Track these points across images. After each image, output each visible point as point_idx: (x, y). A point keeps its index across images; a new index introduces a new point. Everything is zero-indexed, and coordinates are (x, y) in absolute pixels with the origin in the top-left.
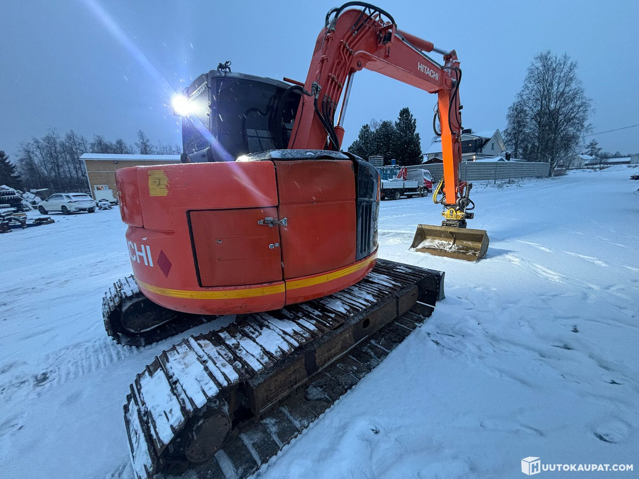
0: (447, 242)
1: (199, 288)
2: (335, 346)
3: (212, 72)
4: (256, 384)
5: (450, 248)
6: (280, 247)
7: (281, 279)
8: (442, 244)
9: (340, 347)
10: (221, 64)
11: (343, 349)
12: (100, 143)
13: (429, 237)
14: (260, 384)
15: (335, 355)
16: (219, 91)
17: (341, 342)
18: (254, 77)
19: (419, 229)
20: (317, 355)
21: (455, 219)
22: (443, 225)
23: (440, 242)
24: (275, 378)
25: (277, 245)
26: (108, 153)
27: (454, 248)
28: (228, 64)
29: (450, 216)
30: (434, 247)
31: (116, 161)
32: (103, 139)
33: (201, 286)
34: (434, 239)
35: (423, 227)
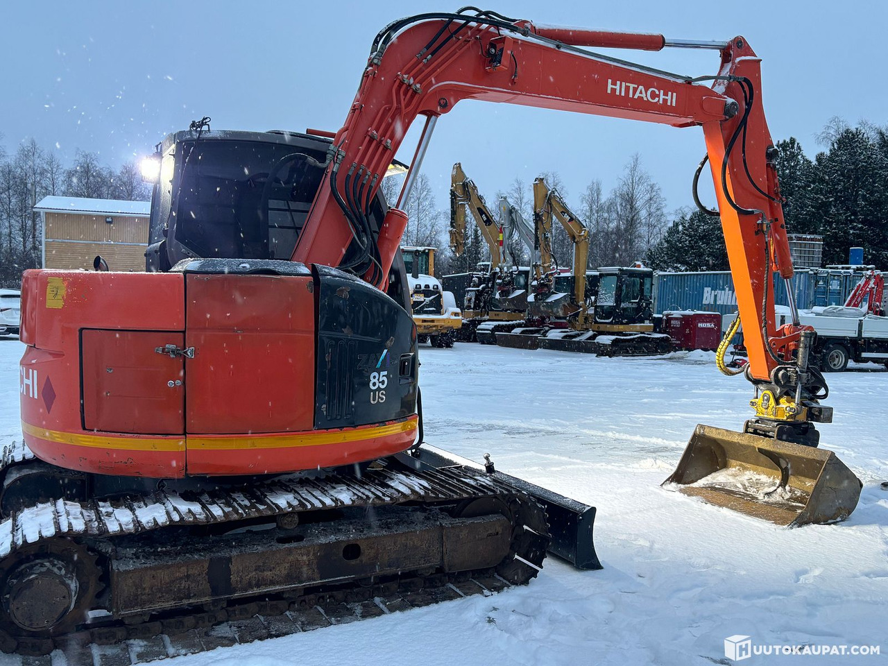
0: (771, 480)
1: (81, 430)
2: (274, 568)
3: (181, 133)
4: (121, 570)
5: (768, 494)
6: (182, 389)
7: (181, 432)
8: (758, 484)
9: (284, 572)
10: (194, 122)
11: (289, 578)
12: (86, 171)
13: (733, 462)
14: (127, 572)
15: (273, 583)
16: (187, 160)
17: (287, 565)
18: (248, 134)
19: (696, 438)
20: (233, 568)
21: (772, 417)
22: (746, 432)
23: (755, 477)
24: (154, 573)
25: (179, 382)
26: (100, 196)
27: (782, 495)
28: (207, 120)
29: (764, 410)
30: (736, 487)
31: (108, 217)
32: (95, 162)
33: (84, 429)
34: (745, 469)
35: (708, 433)
